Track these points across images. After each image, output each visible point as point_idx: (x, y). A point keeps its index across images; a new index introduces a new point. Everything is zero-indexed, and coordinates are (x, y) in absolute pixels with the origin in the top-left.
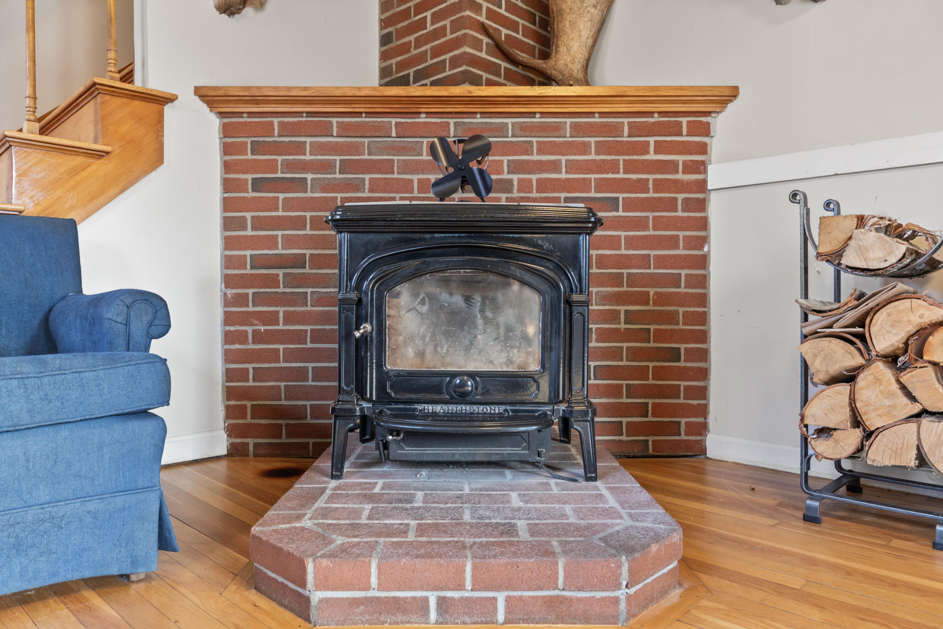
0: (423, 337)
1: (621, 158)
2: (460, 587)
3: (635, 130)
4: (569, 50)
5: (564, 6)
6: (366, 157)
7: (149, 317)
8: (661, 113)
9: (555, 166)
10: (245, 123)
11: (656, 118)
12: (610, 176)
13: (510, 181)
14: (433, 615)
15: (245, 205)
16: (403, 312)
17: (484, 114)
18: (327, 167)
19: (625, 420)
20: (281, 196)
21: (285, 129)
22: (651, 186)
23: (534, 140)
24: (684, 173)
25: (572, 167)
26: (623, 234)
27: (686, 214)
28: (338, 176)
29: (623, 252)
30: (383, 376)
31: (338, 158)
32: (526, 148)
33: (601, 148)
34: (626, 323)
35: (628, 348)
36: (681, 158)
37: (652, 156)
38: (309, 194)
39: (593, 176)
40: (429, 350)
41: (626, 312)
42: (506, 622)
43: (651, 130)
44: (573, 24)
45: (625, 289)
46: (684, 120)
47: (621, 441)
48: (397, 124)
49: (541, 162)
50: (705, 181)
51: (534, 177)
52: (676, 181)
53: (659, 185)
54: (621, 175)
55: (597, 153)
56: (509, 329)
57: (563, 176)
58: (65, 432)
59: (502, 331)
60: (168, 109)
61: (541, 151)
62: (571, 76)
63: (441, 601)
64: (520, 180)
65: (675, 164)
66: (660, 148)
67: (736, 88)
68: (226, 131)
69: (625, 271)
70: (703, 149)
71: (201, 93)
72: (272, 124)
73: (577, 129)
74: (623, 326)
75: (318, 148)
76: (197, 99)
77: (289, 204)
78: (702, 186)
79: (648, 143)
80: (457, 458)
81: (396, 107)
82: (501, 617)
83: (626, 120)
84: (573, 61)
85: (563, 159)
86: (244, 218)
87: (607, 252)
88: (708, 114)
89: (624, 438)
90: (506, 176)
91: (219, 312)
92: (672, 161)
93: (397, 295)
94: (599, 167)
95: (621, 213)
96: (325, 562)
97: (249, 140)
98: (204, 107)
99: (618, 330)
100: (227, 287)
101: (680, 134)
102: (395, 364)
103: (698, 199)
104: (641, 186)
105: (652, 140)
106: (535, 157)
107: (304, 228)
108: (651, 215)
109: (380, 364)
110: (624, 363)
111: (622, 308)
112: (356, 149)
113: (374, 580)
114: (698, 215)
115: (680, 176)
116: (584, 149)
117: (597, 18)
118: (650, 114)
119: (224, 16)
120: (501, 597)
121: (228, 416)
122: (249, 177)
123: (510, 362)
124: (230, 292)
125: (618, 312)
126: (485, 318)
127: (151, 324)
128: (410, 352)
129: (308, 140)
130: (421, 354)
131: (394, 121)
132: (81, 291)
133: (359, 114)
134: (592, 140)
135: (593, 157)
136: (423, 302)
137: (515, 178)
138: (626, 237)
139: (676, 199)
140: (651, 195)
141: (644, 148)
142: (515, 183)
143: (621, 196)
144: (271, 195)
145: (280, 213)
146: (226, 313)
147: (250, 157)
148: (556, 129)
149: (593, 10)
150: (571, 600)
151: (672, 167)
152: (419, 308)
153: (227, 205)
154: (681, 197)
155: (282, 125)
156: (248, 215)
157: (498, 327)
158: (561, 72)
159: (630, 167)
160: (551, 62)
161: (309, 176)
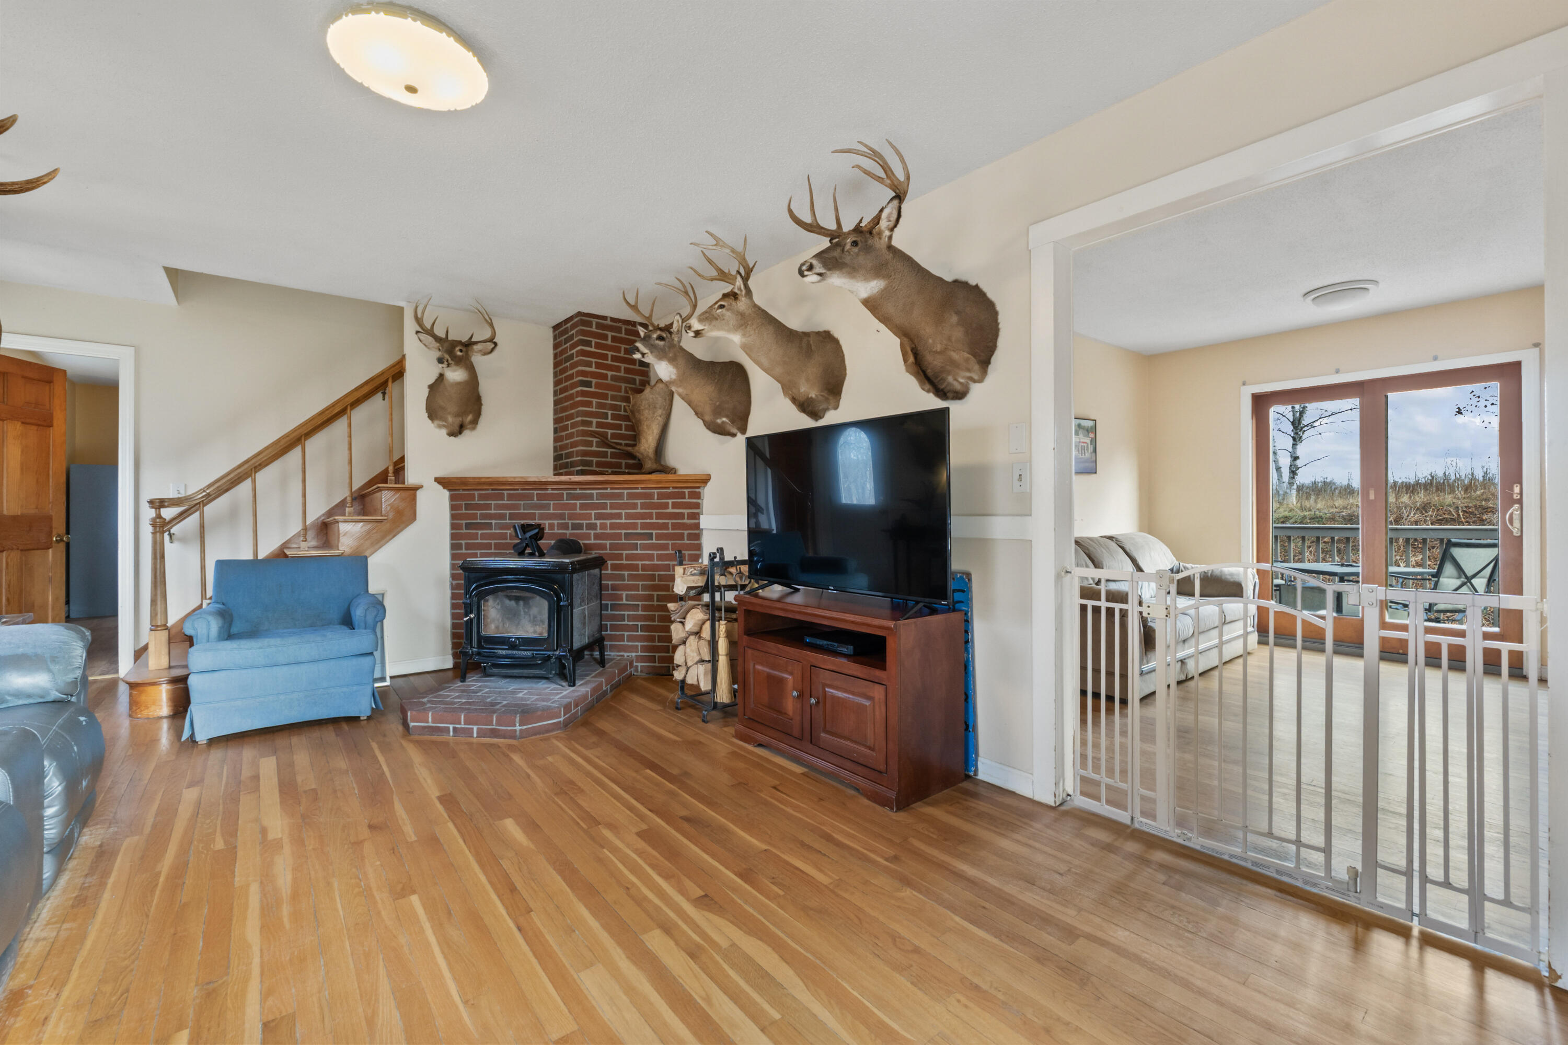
0: (498, 620)
1: (654, 511)
2: (460, 723)
3: (661, 496)
4: (647, 441)
5: (642, 417)
6: (522, 511)
7: (375, 613)
8: (674, 488)
9: (619, 516)
10: (461, 494)
11: (671, 490)
12: (648, 521)
13: (596, 524)
14: (451, 733)
15: (462, 537)
16: (490, 608)
17: (581, 489)
18: (502, 517)
19: (657, 655)
20: (480, 532)
21: (481, 497)
22: (670, 526)
23: (608, 502)
24: (688, 519)
25: (628, 516)
26: (655, 552)
27: (688, 542)
28: (508, 521)
29: (656, 562)
30: (480, 638)
31: (508, 512)
32: (604, 506)
33: (643, 506)
34: (657, 601)
35: (658, 615)
36: (686, 511)
37: (670, 510)
38: (493, 531)
39: (639, 521)
40: (501, 625)
41: (658, 595)
42: (477, 737)
43: (669, 496)
44: (649, 427)
45: (657, 582)
46: (686, 491)
47: (654, 666)
48: (537, 494)
49: (611, 513)
50: (699, 524)
51: (608, 522)
52: (684, 524)
53: (675, 526)
54: (654, 521)
55: (642, 508)
56: (535, 617)
57: (623, 521)
58: (333, 662)
59: (532, 617)
60: (419, 493)
61: (611, 508)
62: (648, 456)
63: (454, 728)
64: (601, 523)
65: (683, 514)
66: (675, 506)
67: (709, 475)
68: (452, 498)
69: (657, 573)
70: (698, 506)
71: (439, 480)
72: (474, 494)
73: (630, 496)
74: (655, 603)
75: (498, 507)
76: (436, 483)
77: (483, 536)
78: (697, 526)
79: (668, 503)
80: (515, 674)
81: (534, 487)
82: (475, 735)
83: (656, 491)
84: (649, 447)
85: (623, 512)
86: (461, 543)
87: (647, 563)
88: (699, 487)
89: (657, 664)
90: (593, 521)
91: (448, 593)
92: (681, 513)
93: (487, 601)
94: (642, 516)
95: (654, 541)
96: (414, 713)
97: (463, 503)
98: (440, 487)
99: (653, 605)
100: (453, 579)
101: (684, 498)
102: (486, 632)
103: (695, 534)
104: (665, 526)
105: (670, 501)
106: (609, 511)
107: (491, 549)
108: (670, 542)
109: (479, 632)
110: (656, 623)
111: (655, 593)
112: (516, 507)
113: (430, 719)
114: (696, 542)
115: (686, 521)
116: (634, 506)
117: (661, 423)
118: (668, 488)
119: (452, 438)
120: (475, 728)
121: (453, 648)
122: (464, 522)
123: (535, 632)
124: (454, 582)
125: (653, 595)
126: (524, 612)
127: (376, 617)
128: (493, 626)
129: (493, 502)
130: (497, 627)
131: (535, 492)
132: (368, 591)
133: (517, 489)
134: (639, 501)
135: (639, 510)
136: (498, 604)
137: (598, 522)
138: (657, 554)
139: (684, 533)
140: (670, 531)
141: (666, 506)
142: (598, 525)
143: (654, 532)
144: (474, 531)
145: (479, 541)
146: (452, 593)
147: (464, 511)
148: (620, 496)
149: (659, 418)
150: (499, 730)
151: (681, 516)
152: (497, 607)
153: (453, 537)
154: (686, 532)
155: (480, 495)
156: (463, 542)
157: (530, 615)
158: (642, 454)
159: (659, 516)
160: (637, 448)
161: (493, 522)
